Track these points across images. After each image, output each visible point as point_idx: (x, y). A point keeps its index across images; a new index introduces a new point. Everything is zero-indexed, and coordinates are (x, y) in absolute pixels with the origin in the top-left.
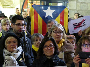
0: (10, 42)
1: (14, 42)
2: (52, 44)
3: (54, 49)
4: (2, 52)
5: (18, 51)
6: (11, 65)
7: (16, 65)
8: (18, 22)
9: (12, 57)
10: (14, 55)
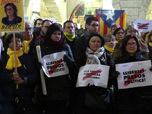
0: (94, 42)
1: (98, 42)
2: (135, 42)
3: (136, 47)
4: (85, 50)
5: (101, 51)
6: (94, 63)
7: (98, 64)
8: (93, 22)
9: (95, 56)
10: (97, 54)
